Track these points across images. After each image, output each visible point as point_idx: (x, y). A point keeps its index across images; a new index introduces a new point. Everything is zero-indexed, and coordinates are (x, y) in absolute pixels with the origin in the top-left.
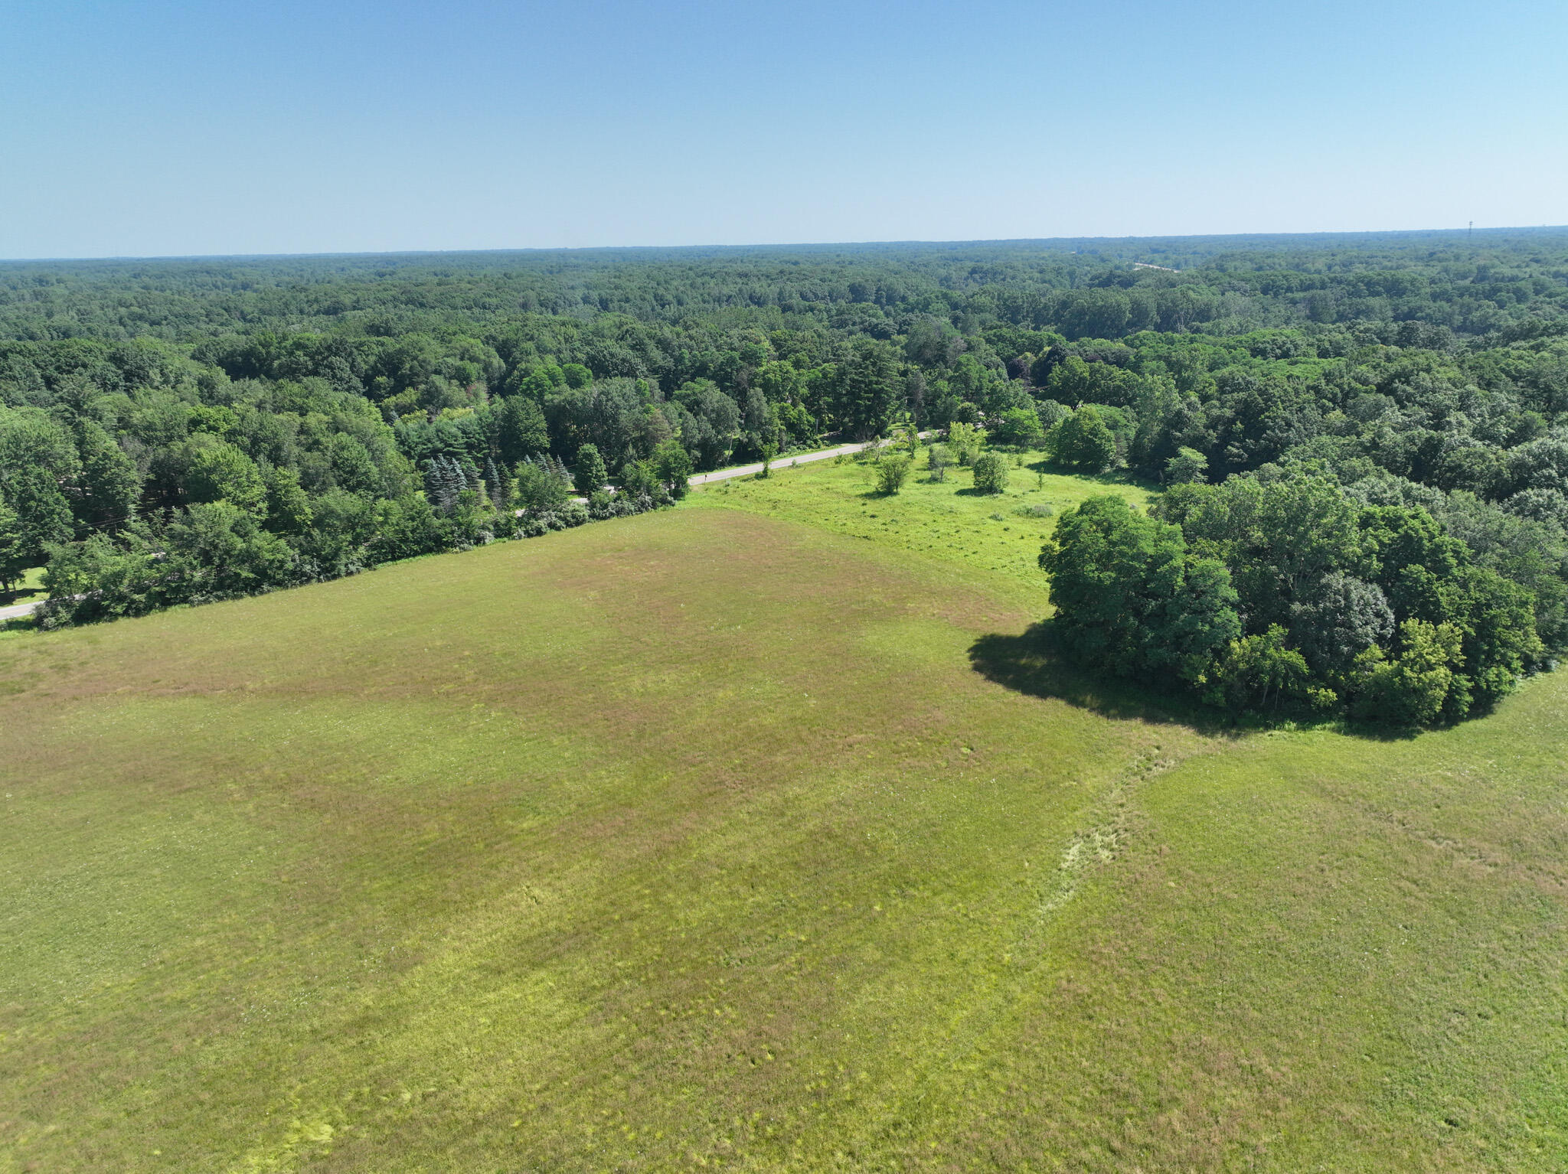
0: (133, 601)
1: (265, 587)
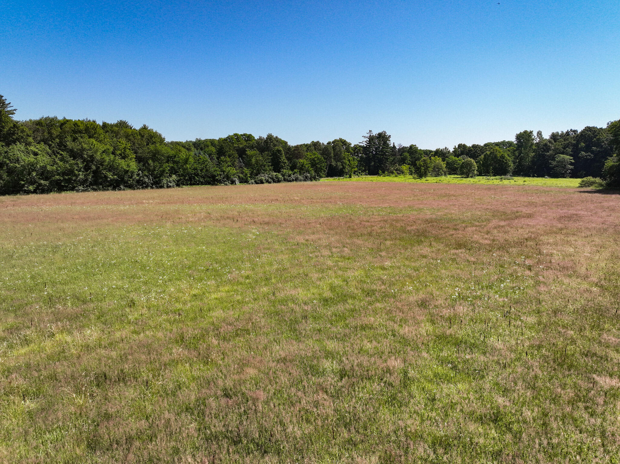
0: (40, 185)
1: (122, 187)
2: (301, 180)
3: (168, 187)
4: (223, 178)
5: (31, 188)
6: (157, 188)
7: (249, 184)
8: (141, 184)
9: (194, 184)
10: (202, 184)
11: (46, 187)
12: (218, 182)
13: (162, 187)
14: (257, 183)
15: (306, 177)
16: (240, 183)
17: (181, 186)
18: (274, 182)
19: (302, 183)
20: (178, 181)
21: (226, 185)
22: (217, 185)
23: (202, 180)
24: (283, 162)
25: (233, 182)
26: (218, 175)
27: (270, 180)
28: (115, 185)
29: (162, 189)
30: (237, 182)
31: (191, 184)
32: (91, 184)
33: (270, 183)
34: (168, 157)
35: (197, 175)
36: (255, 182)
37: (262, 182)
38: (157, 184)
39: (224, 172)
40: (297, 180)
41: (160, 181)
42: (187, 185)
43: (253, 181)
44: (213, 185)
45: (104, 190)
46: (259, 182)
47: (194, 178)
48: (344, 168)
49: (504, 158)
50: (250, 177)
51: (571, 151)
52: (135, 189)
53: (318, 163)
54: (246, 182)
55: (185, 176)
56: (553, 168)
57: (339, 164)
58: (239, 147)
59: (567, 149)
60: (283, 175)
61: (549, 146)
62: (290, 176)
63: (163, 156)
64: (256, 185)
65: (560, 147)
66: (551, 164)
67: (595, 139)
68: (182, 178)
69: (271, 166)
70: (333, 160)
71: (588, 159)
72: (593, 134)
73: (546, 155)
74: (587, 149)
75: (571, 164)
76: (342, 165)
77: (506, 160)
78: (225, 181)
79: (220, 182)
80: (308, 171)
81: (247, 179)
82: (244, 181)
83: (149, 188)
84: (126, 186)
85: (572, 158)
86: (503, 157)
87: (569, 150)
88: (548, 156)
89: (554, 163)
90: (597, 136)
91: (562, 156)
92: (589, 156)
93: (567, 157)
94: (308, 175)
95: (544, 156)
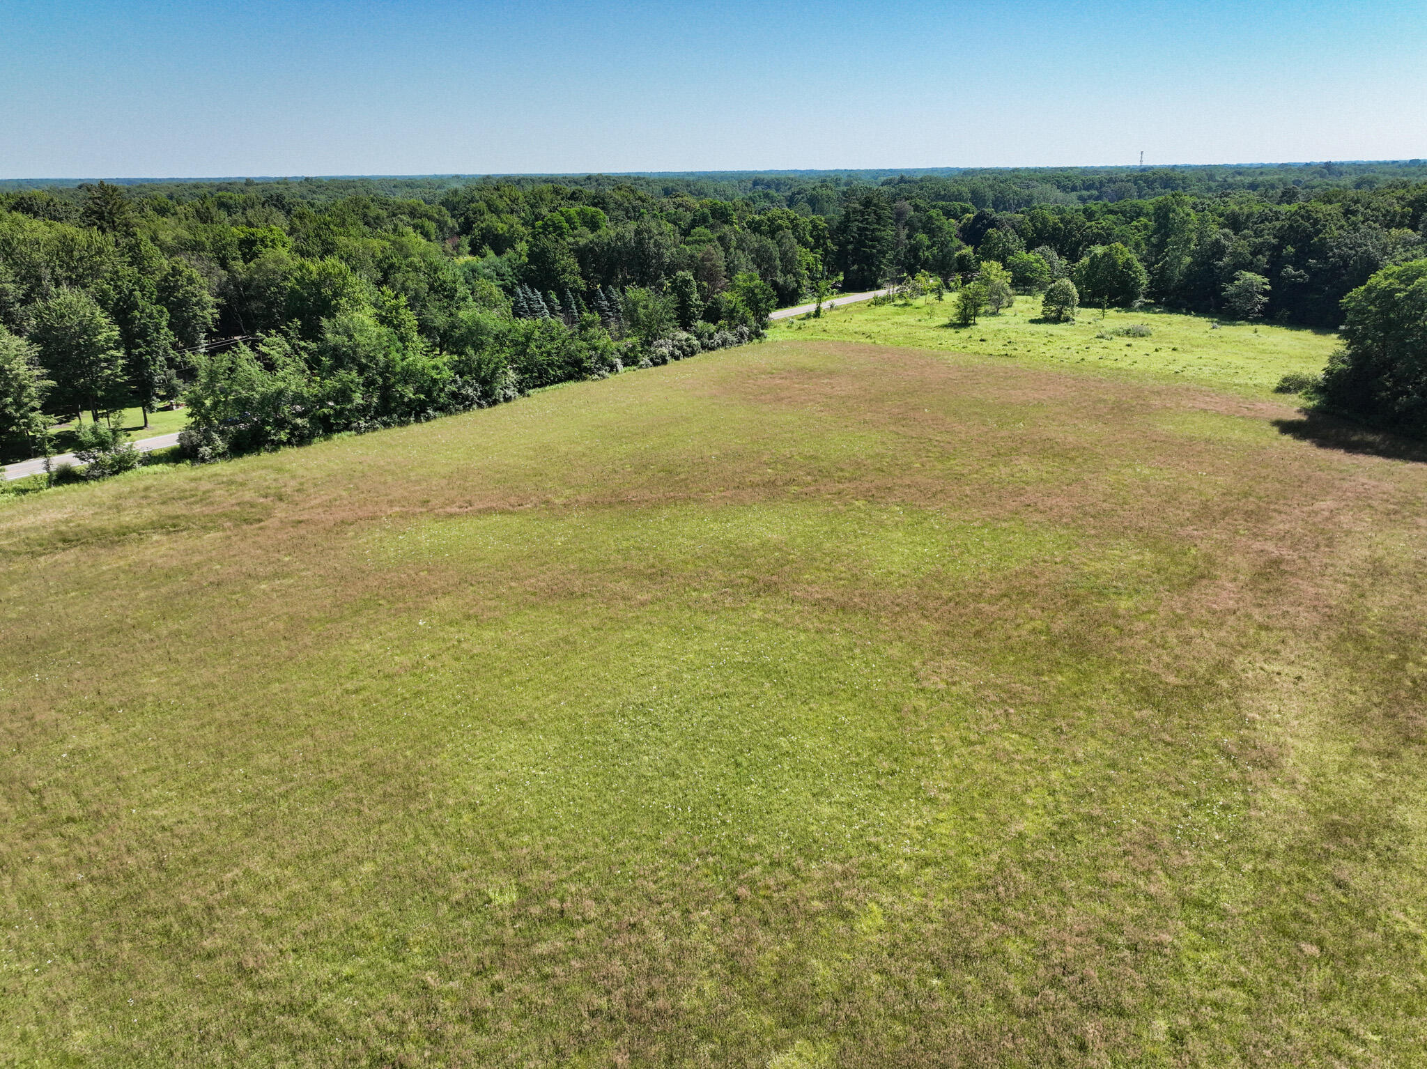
1: (430, 412)
2: (732, 344)
3: (507, 399)
4: (596, 363)
5: (283, 436)
6: (489, 404)
7: (641, 367)
8: (460, 402)
9: (547, 384)
10: (560, 381)
11: (306, 432)
12: (587, 373)
13: (495, 402)
14: (655, 364)
15: (742, 335)
16: (625, 366)
17: (526, 391)
18: (685, 355)
19: (736, 349)
20: (520, 383)
21: (601, 375)
22: (585, 379)
23: (559, 372)
24: (695, 306)
25: (613, 368)
26: (586, 357)
27: (677, 352)
28: (417, 411)
29: (498, 407)
30: (620, 366)
31: (542, 385)
32: (378, 413)
33: (678, 358)
35: (552, 364)
36: (652, 360)
37: (664, 361)
38: (489, 398)
39: (595, 349)
40: (724, 343)
41: (492, 390)
42: (536, 387)
43: (646, 359)
44: (578, 379)
45: (402, 424)
46: (660, 361)
47: (547, 372)
48: (800, 286)
49: (1130, 269)
50: (641, 352)
51: (1267, 263)
52: (451, 414)
53: (761, 300)
54: (635, 362)
55: (532, 372)
56: (1227, 300)
57: (790, 277)
58: (577, 243)
59: (1260, 257)
60: (699, 337)
61: (1224, 246)
62: (711, 337)
63: (488, 334)
64: (654, 369)
65: (1246, 251)
66: (1224, 289)
67: (1316, 239)
68: (527, 376)
69: (676, 319)
70: (779, 273)
71: (1300, 284)
72: (1313, 227)
73: (1215, 265)
74: (1298, 262)
75: (1265, 293)
76: (797, 282)
77: (1135, 272)
78: (599, 369)
79: (590, 371)
80: (744, 321)
81: (636, 357)
82: (630, 360)
83: (475, 406)
84: (435, 410)
85: (1266, 280)
86: (1128, 264)
87: (1263, 260)
88: (1220, 268)
89: (1231, 289)
90: (1320, 231)
91: (1249, 275)
92: (1301, 276)
93: (1259, 279)
94: (745, 329)
95: (1211, 269)
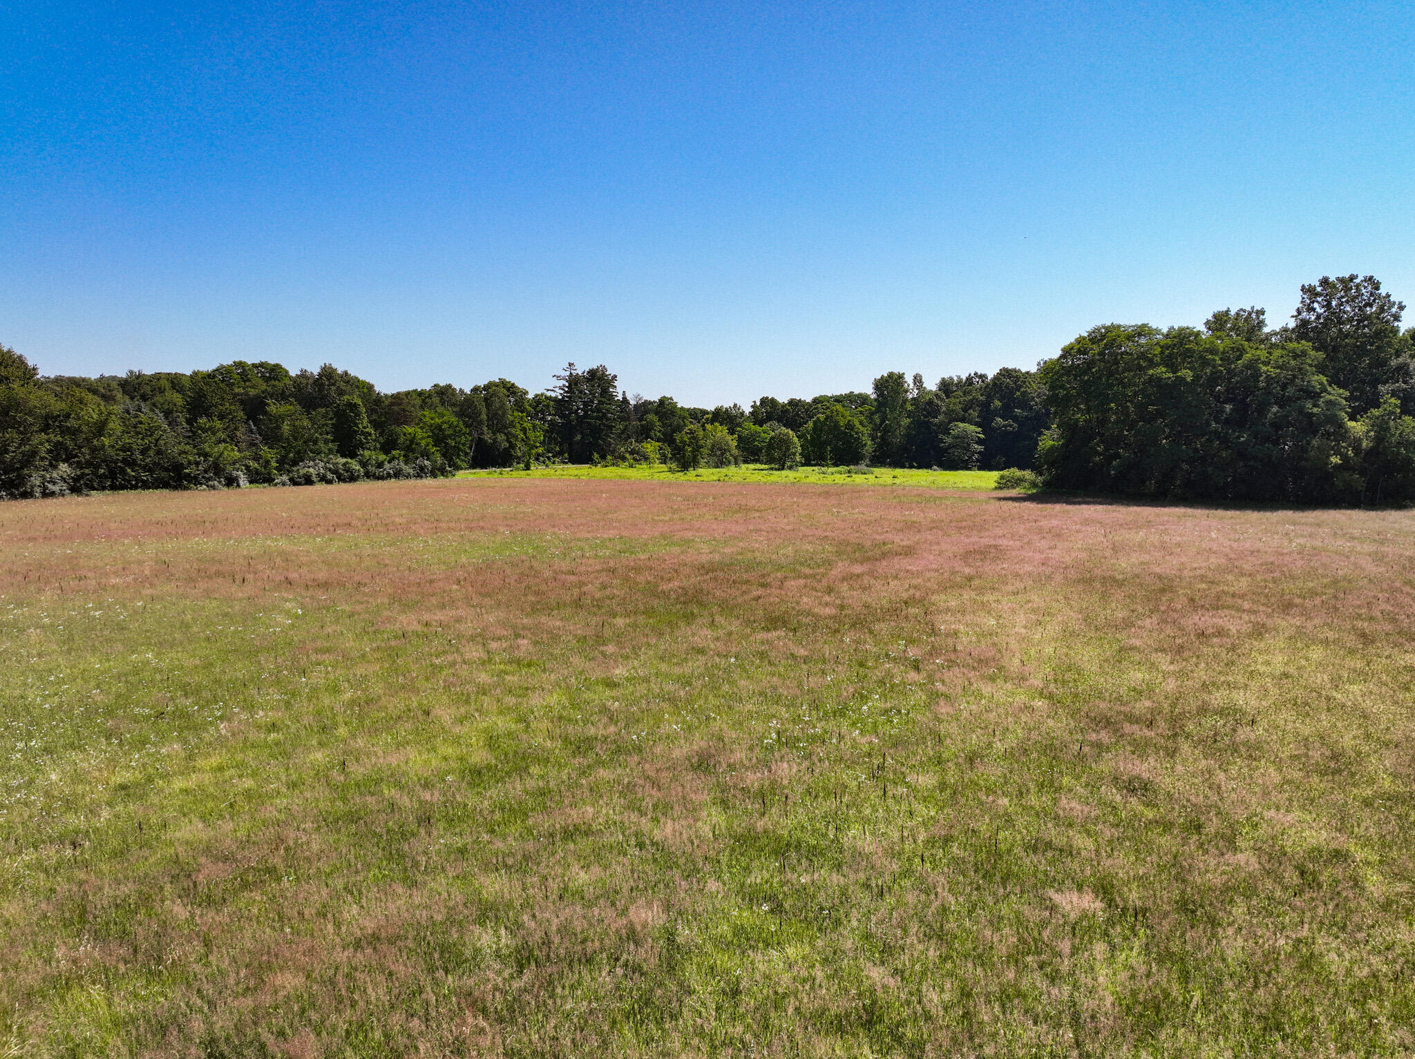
2: (408, 476)
3: (46, 494)
4: (206, 471)
6: (13, 497)
7: (276, 485)
9: (122, 487)
10: (146, 486)
12: (190, 482)
13: (26, 495)
14: (296, 484)
15: (422, 469)
16: (251, 482)
17: (85, 491)
18: (341, 479)
19: (412, 482)
20: (76, 479)
21: (213, 487)
22: (186, 488)
23: (144, 476)
24: (363, 433)
25: (231, 482)
26: (190, 463)
27: (330, 476)
29: (30, 501)
30: (243, 480)
31: (114, 488)
33: (329, 482)
34: (47, 417)
35: (132, 464)
36: (292, 480)
37: (308, 481)
38: (14, 488)
39: (206, 455)
40: (397, 474)
41: (22, 480)
42: (104, 488)
43: (285, 478)
44: (176, 488)
46: (302, 480)
47: (123, 472)
48: (512, 446)
49: (852, 429)
50: (276, 468)
51: (978, 417)
53: (450, 436)
54: (269, 480)
55: (97, 467)
56: (946, 450)
57: (501, 437)
58: (246, 394)
59: (971, 411)
60: (364, 464)
61: (937, 406)
62: (380, 465)
63: (30, 413)
64: (295, 488)
65: (958, 408)
66: (942, 441)
67: (1018, 393)
68: (87, 471)
69: (333, 441)
70: (485, 429)
71: (1010, 433)
72: (1015, 383)
73: (932, 423)
74: (1006, 413)
75: (980, 442)
76: (508, 440)
77: (857, 433)
78: (209, 479)
79: (195, 481)
80: (426, 454)
81: (269, 474)
82: (260, 477)
85: (980, 429)
86: (850, 426)
87: (974, 414)
88: (936, 425)
89: (949, 440)
90: (1021, 386)
91: (961, 425)
92: (1011, 426)
93: (972, 428)
94: (426, 463)
95: (927, 425)
